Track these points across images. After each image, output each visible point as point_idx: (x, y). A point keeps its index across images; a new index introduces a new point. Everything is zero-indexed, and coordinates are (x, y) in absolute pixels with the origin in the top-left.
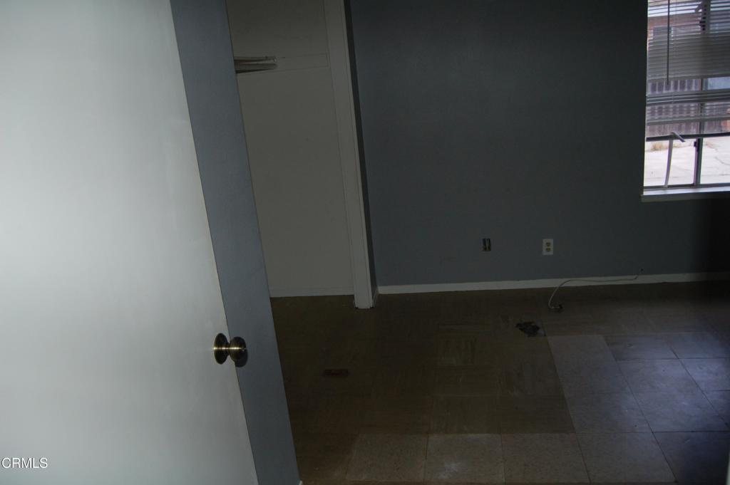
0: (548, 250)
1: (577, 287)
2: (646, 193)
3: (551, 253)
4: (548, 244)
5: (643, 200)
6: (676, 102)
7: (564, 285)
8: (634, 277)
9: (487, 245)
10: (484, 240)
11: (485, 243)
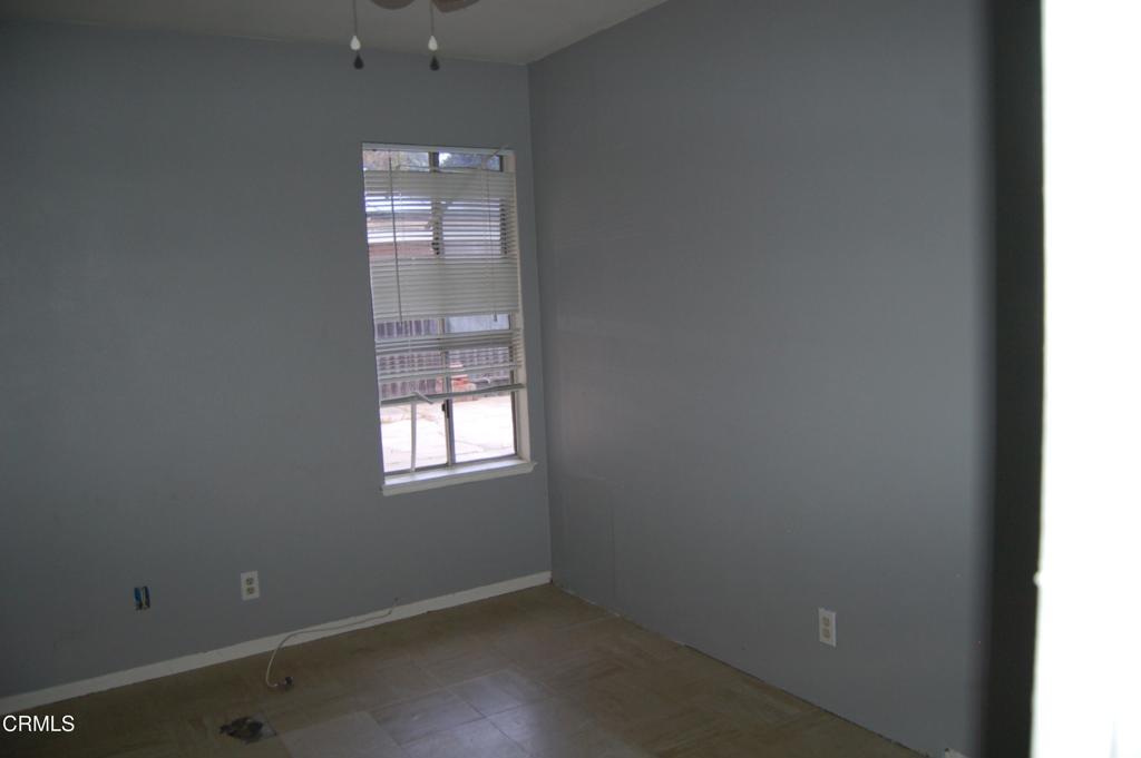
0: (251, 591)
1: (303, 644)
2: (389, 482)
3: (256, 595)
4: (250, 581)
5: (386, 493)
6: (413, 350)
7: (285, 645)
8: (387, 611)
9: (142, 598)
10: (137, 592)
11: (138, 597)
